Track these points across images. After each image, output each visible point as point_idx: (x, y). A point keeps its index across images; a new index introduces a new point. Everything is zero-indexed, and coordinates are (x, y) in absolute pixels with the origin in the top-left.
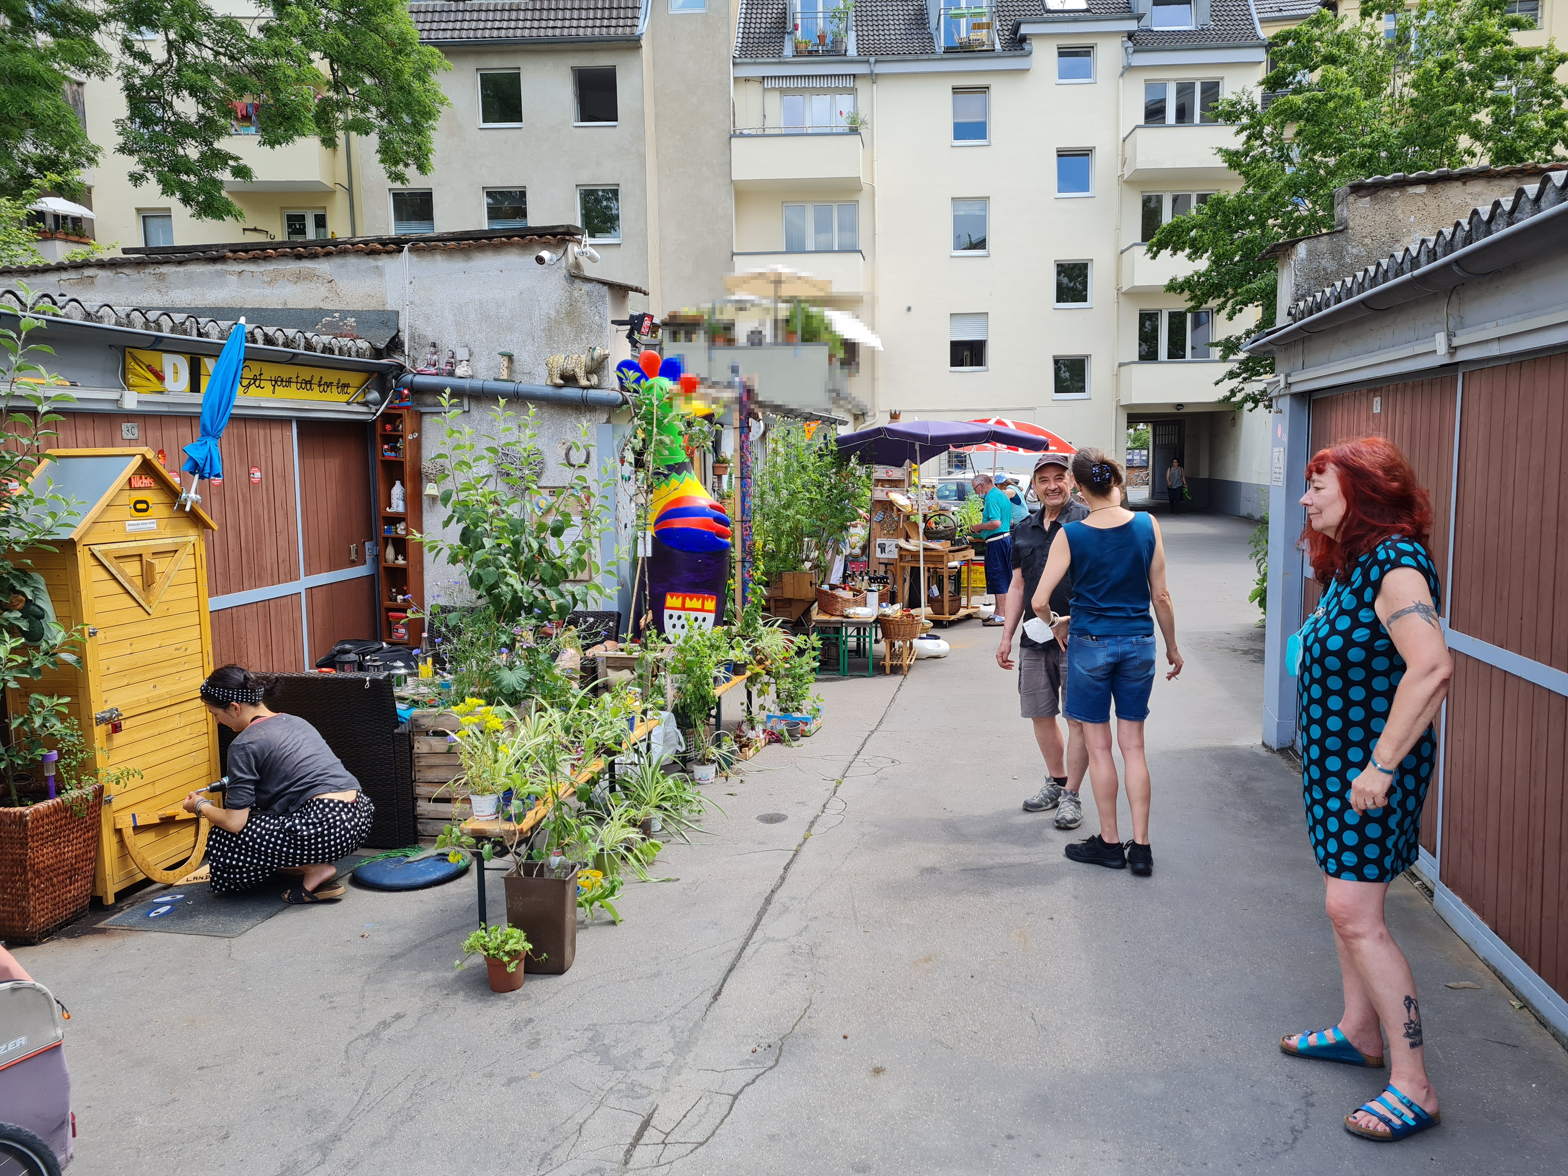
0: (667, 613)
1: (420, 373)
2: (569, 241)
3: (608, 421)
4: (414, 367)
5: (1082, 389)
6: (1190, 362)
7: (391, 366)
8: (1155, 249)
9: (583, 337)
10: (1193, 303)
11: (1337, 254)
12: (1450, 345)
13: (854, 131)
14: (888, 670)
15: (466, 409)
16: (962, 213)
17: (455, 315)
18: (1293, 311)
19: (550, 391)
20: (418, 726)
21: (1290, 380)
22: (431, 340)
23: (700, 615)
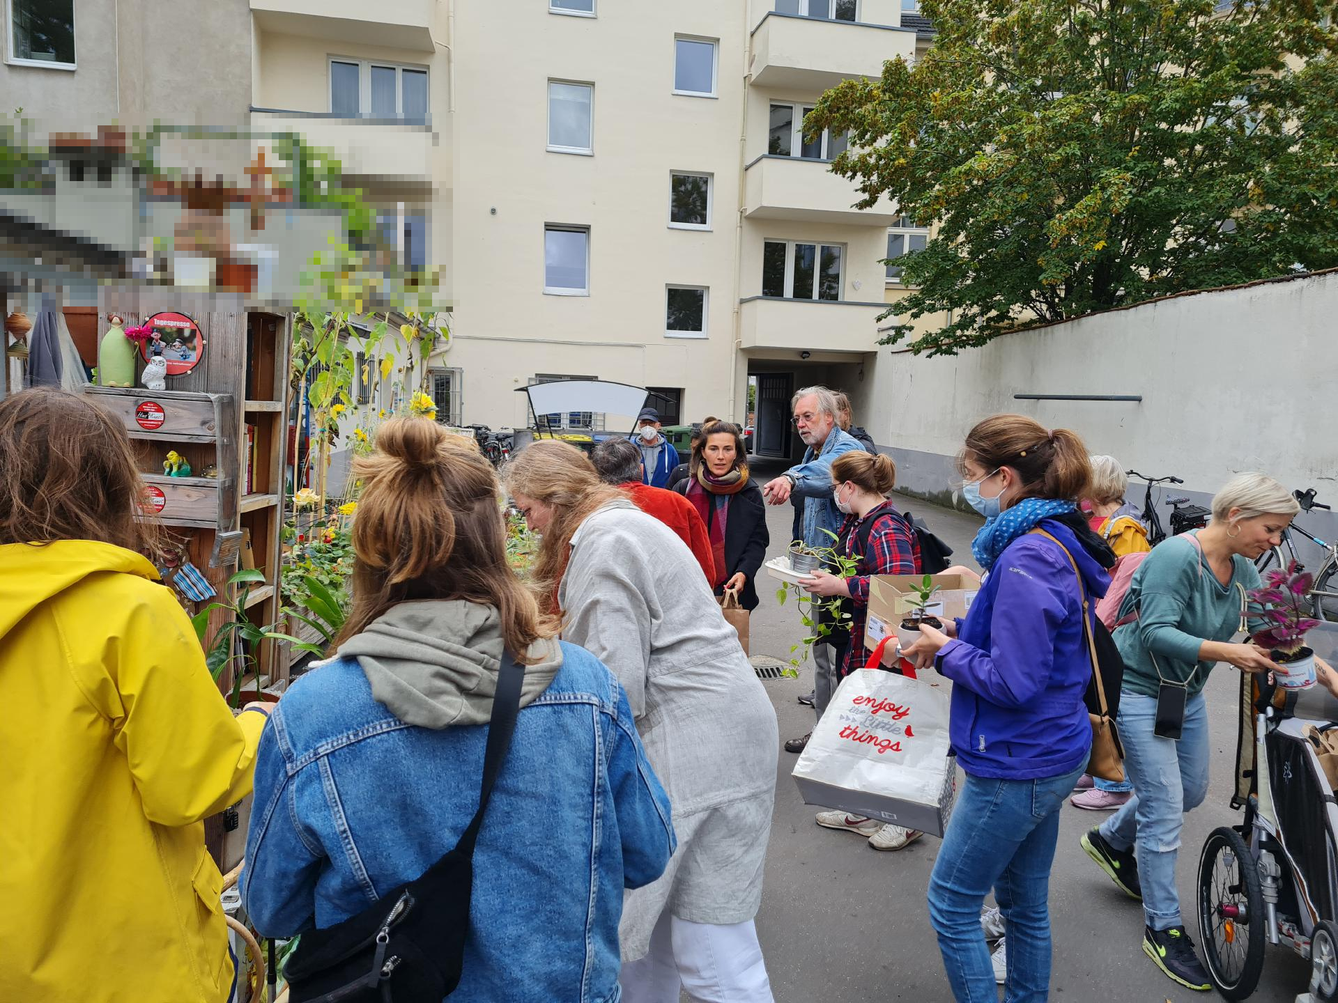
5: (698, 327)
6: (818, 303)
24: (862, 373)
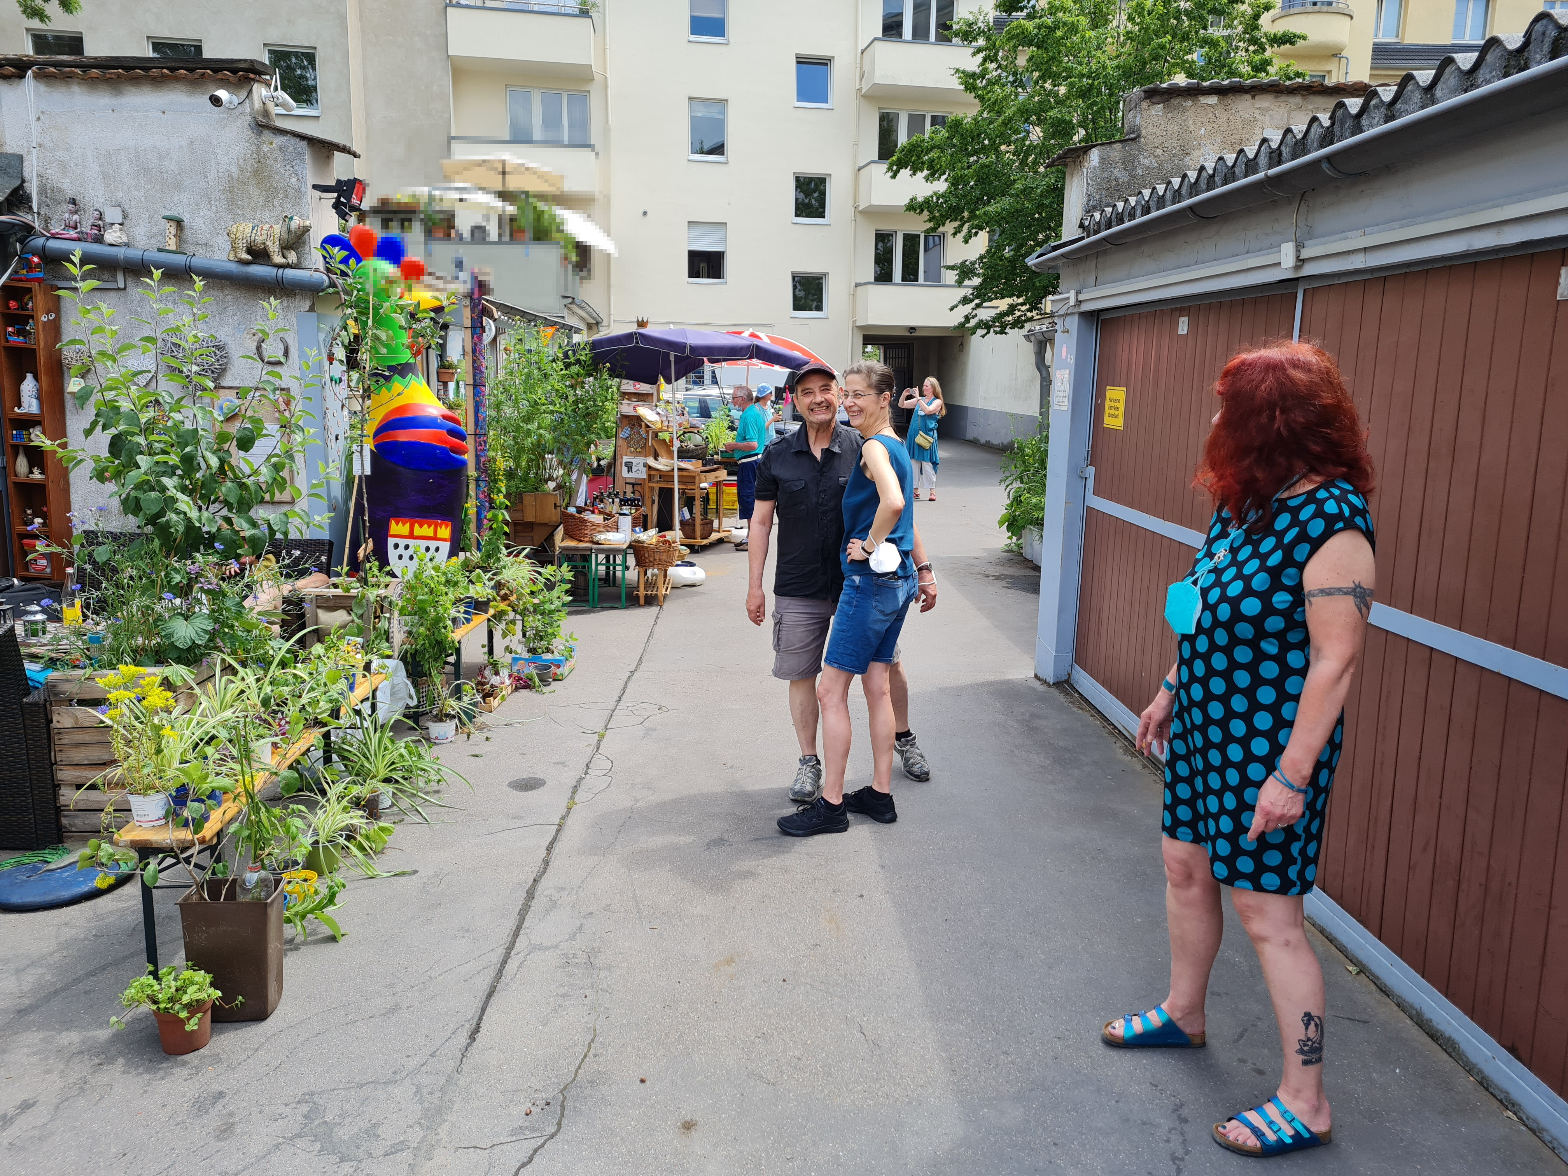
0: (391, 541)
1: (54, 237)
2: (253, 80)
3: (312, 309)
4: (47, 228)
5: (819, 308)
6: (922, 286)
7: (14, 225)
8: (895, 168)
9: (276, 203)
10: (931, 224)
11: (1129, 163)
12: (1298, 257)
13: (584, 13)
14: (642, 601)
15: (122, 285)
16: (700, 115)
17: (101, 165)
18: (1086, 223)
19: (234, 267)
20: (56, 694)
21: (1081, 298)
22: (70, 194)
23: (433, 544)
24: (962, 344)
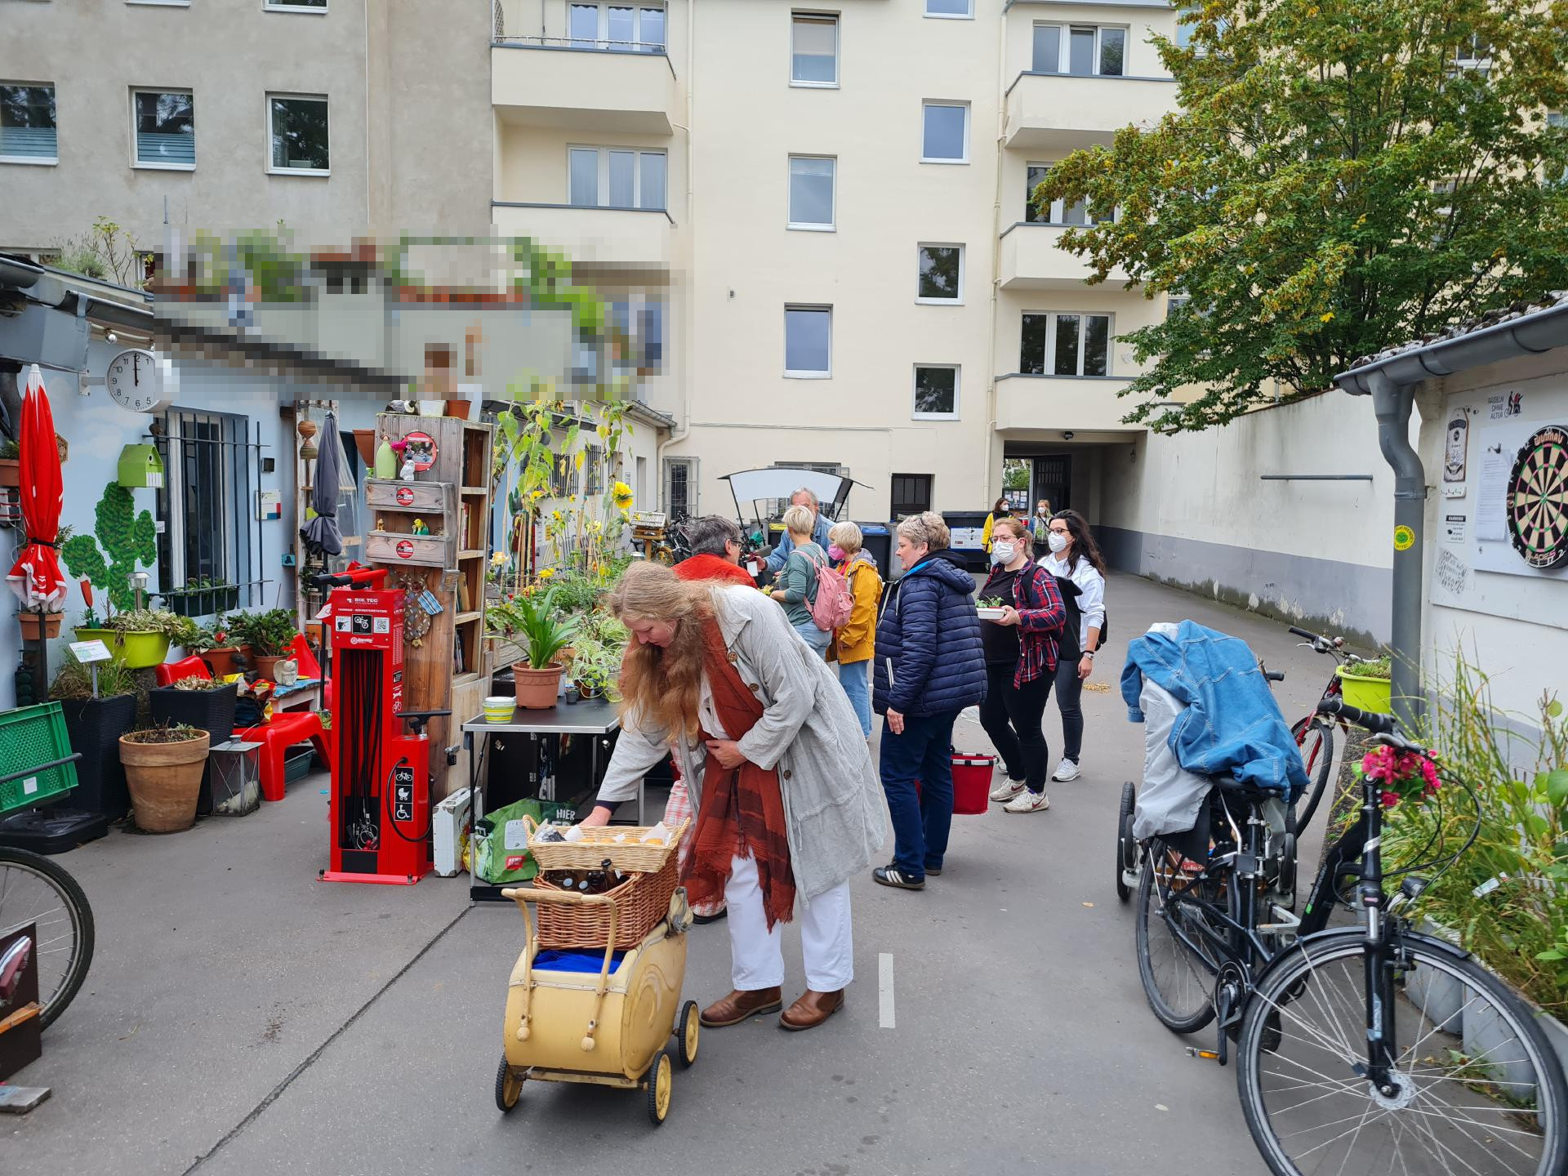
5: (949, 409)
6: (1081, 378)
13: (659, 52)
16: (802, 174)
24: (1133, 453)
